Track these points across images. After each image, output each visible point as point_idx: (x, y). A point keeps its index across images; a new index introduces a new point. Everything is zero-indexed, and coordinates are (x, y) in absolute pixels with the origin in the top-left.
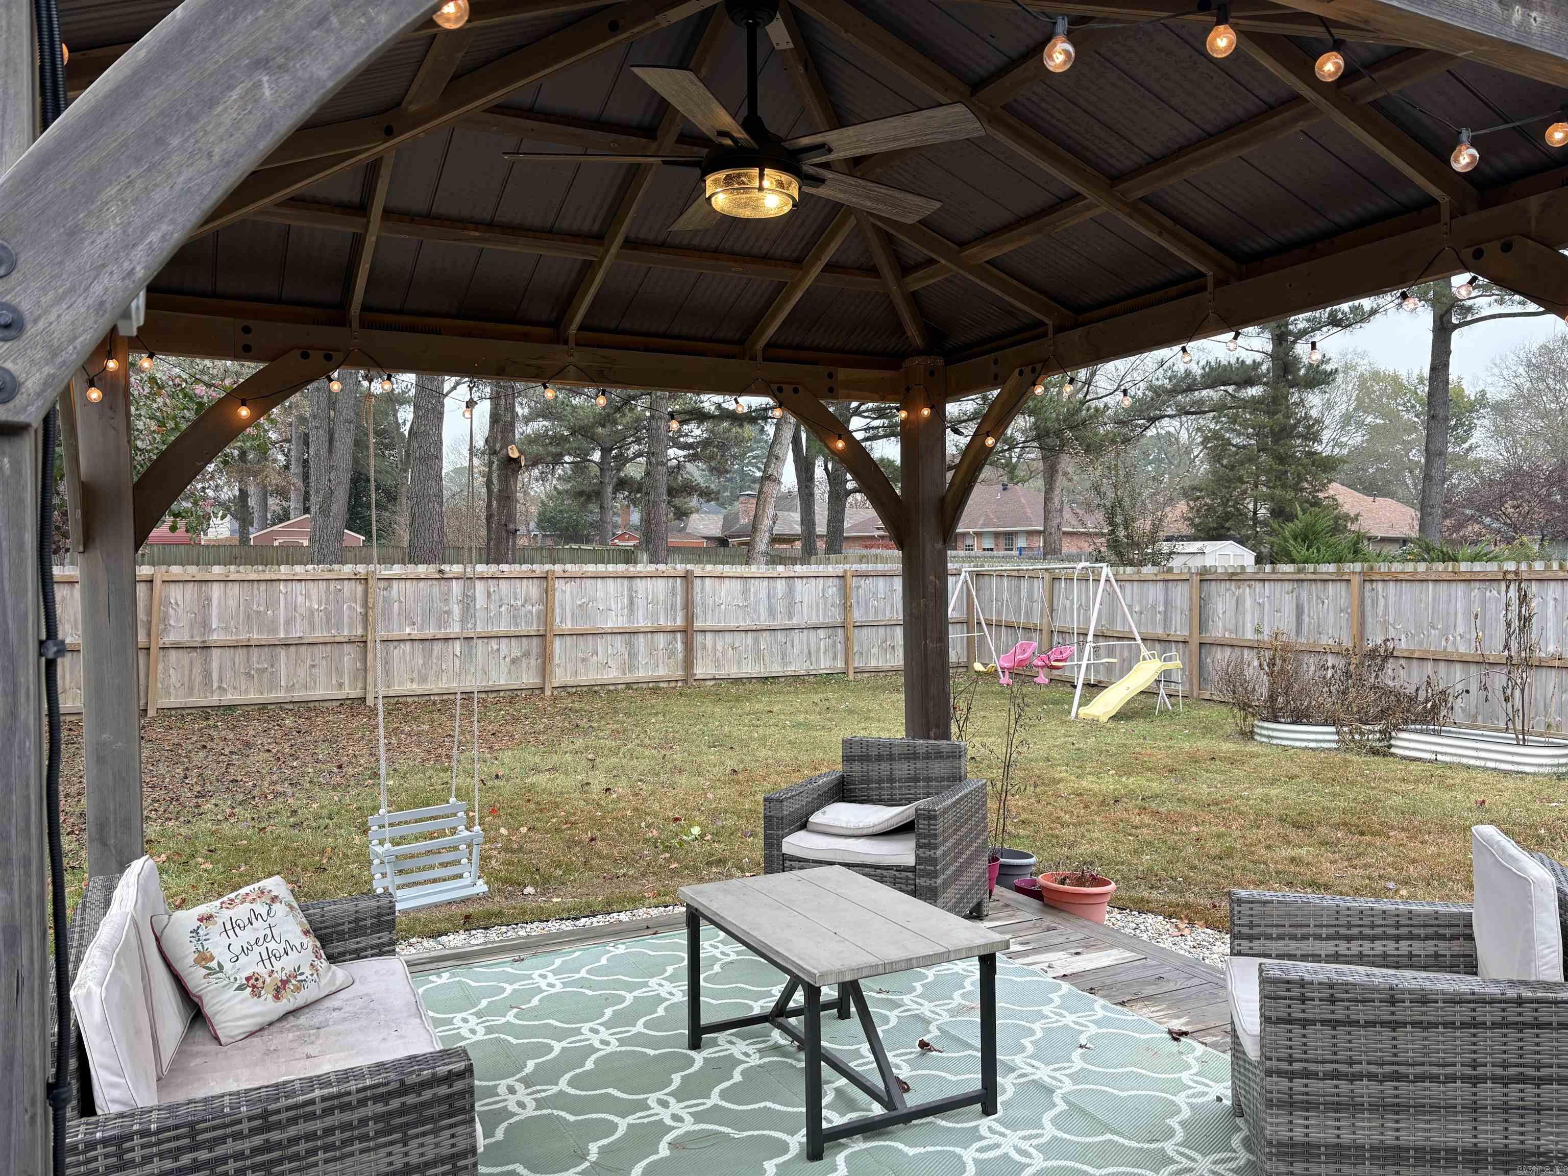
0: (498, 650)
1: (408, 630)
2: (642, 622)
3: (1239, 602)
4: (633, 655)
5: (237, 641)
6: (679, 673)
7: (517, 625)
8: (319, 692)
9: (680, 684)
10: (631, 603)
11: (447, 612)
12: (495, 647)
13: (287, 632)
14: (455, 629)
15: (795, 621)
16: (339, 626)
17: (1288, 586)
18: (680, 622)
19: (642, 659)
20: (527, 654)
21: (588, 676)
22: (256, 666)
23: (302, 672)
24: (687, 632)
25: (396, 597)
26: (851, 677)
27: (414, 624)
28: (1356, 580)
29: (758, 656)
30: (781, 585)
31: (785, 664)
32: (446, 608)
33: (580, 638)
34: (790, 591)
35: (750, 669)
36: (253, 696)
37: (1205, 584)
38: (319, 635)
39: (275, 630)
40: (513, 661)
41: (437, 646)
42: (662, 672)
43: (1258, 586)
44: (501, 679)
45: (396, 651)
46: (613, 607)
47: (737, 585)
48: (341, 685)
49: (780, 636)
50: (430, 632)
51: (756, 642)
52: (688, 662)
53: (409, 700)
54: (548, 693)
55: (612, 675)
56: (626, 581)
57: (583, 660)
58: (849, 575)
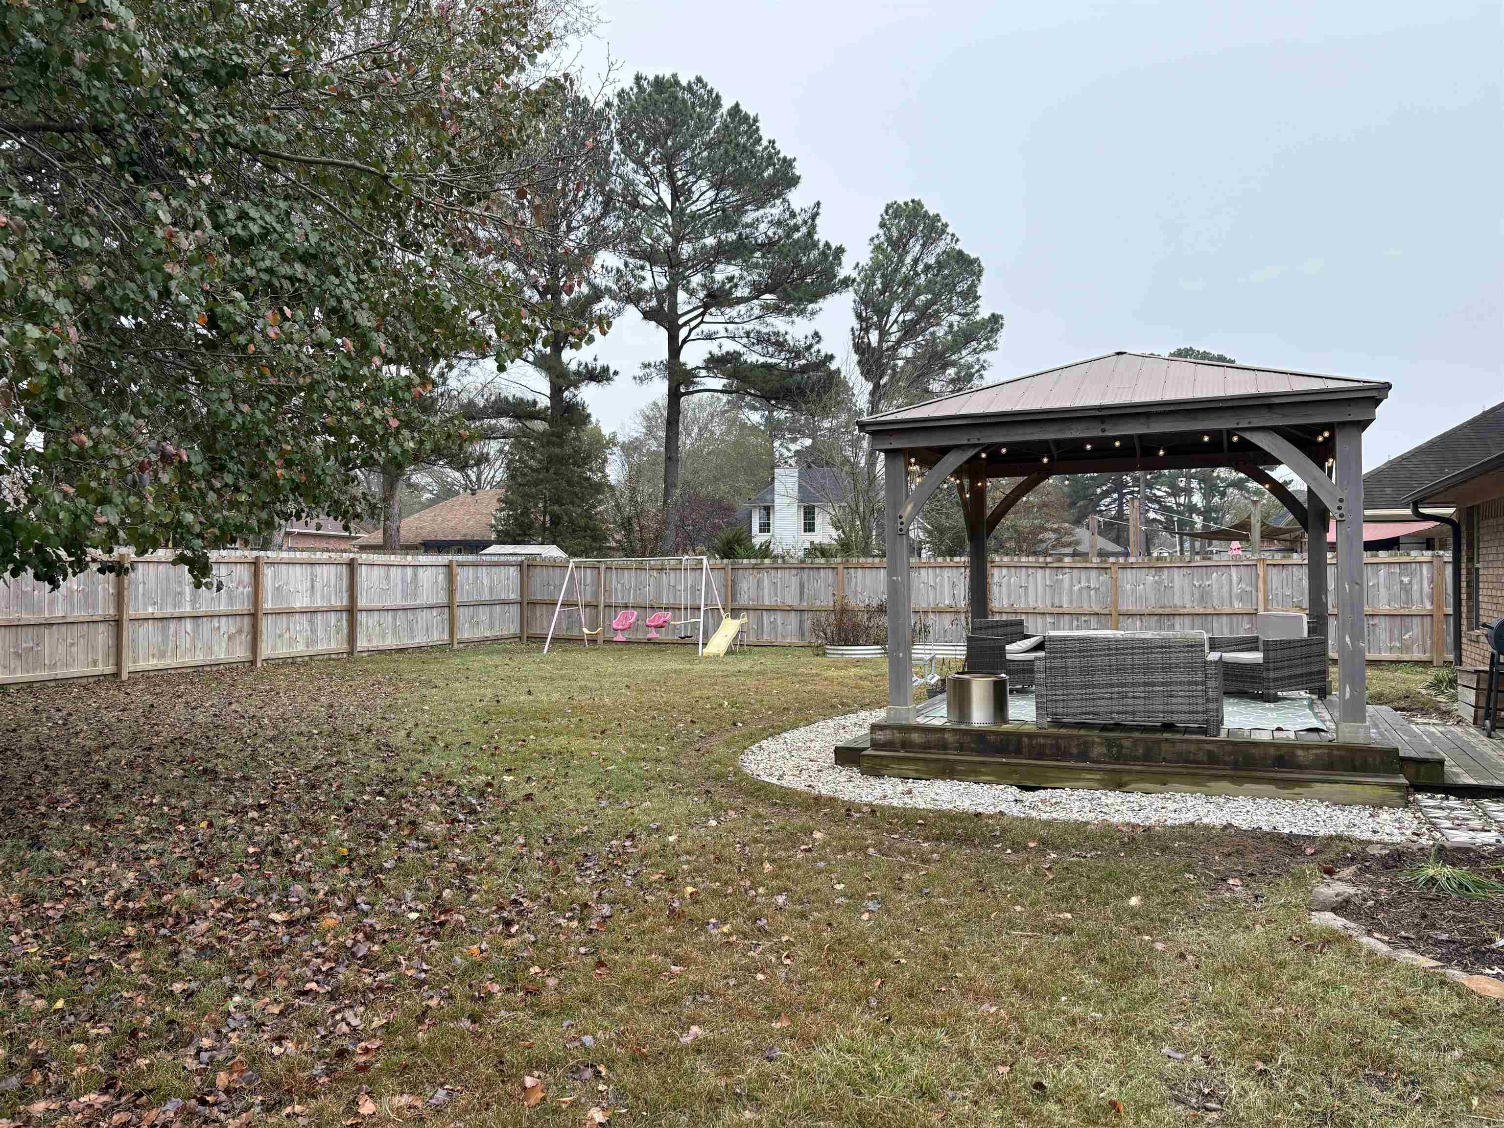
0: (219, 627)
1: (150, 610)
2: (319, 603)
3: (759, 583)
4: (313, 631)
5: (9, 621)
6: (344, 647)
7: (232, 605)
8: (77, 670)
9: (345, 656)
10: (313, 586)
11: (179, 593)
12: (217, 625)
13: (50, 612)
14: (187, 609)
15: (418, 602)
16: (95, 606)
17: (794, 572)
18: (345, 602)
19: (320, 634)
20: (240, 631)
21: (283, 651)
22: (24, 645)
23: (61, 649)
24: (351, 611)
25: (141, 580)
26: (456, 646)
27: (155, 604)
28: (841, 567)
29: (396, 632)
30: (409, 571)
31: (413, 638)
32: (179, 590)
33: (278, 616)
34: (415, 575)
35: (390, 642)
36: (20, 676)
37: (735, 572)
38: (78, 614)
39: (41, 610)
40: (230, 638)
41: (172, 625)
42: (333, 645)
43: (773, 572)
44: (221, 654)
45: (141, 629)
46: (300, 589)
47: (382, 570)
48: (95, 663)
49: (409, 613)
50: (169, 611)
51: (394, 619)
52: (352, 638)
53: (152, 674)
54: (259, 665)
55: (300, 649)
56: (309, 567)
57: (280, 636)
58: (454, 564)
